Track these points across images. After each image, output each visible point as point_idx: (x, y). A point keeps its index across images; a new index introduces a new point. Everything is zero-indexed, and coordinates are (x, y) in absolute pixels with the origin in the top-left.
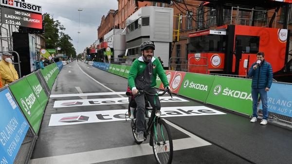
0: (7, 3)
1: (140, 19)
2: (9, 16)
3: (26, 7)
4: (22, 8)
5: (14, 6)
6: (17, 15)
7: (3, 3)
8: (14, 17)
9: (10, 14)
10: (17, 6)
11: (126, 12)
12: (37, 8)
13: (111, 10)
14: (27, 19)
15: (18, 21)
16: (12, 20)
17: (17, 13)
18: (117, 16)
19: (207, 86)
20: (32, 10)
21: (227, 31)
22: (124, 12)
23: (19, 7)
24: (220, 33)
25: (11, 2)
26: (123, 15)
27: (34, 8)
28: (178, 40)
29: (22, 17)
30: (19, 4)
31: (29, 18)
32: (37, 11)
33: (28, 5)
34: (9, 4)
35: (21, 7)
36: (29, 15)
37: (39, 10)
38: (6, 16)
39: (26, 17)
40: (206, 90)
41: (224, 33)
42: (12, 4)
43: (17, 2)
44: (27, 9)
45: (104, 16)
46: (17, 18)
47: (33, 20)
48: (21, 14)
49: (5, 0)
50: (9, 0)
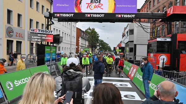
0: (34, 31)
2: (34, 37)
4: (42, 33)
5: (38, 32)
6: (39, 36)
7: (32, 31)
8: (37, 37)
10: (39, 32)
12: (51, 32)
14: (44, 38)
15: (39, 39)
16: (36, 39)
17: (39, 35)
20: (47, 33)
23: (40, 32)
24: (166, 40)
27: (49, 32)
29: (41, 37)
30: (40, 31)
31: (45, 37)
32: (50, 33)
33: (45, 31)
34: (35, 31)
37: (51, 33)
41: (169, 40)
42: (37, 31)
43: (39, 30)
44: (44, 33)
46: (39, 37)
47: (48, 38)
48: (41, 35)
49: (33, 30)
50: (35, 30)
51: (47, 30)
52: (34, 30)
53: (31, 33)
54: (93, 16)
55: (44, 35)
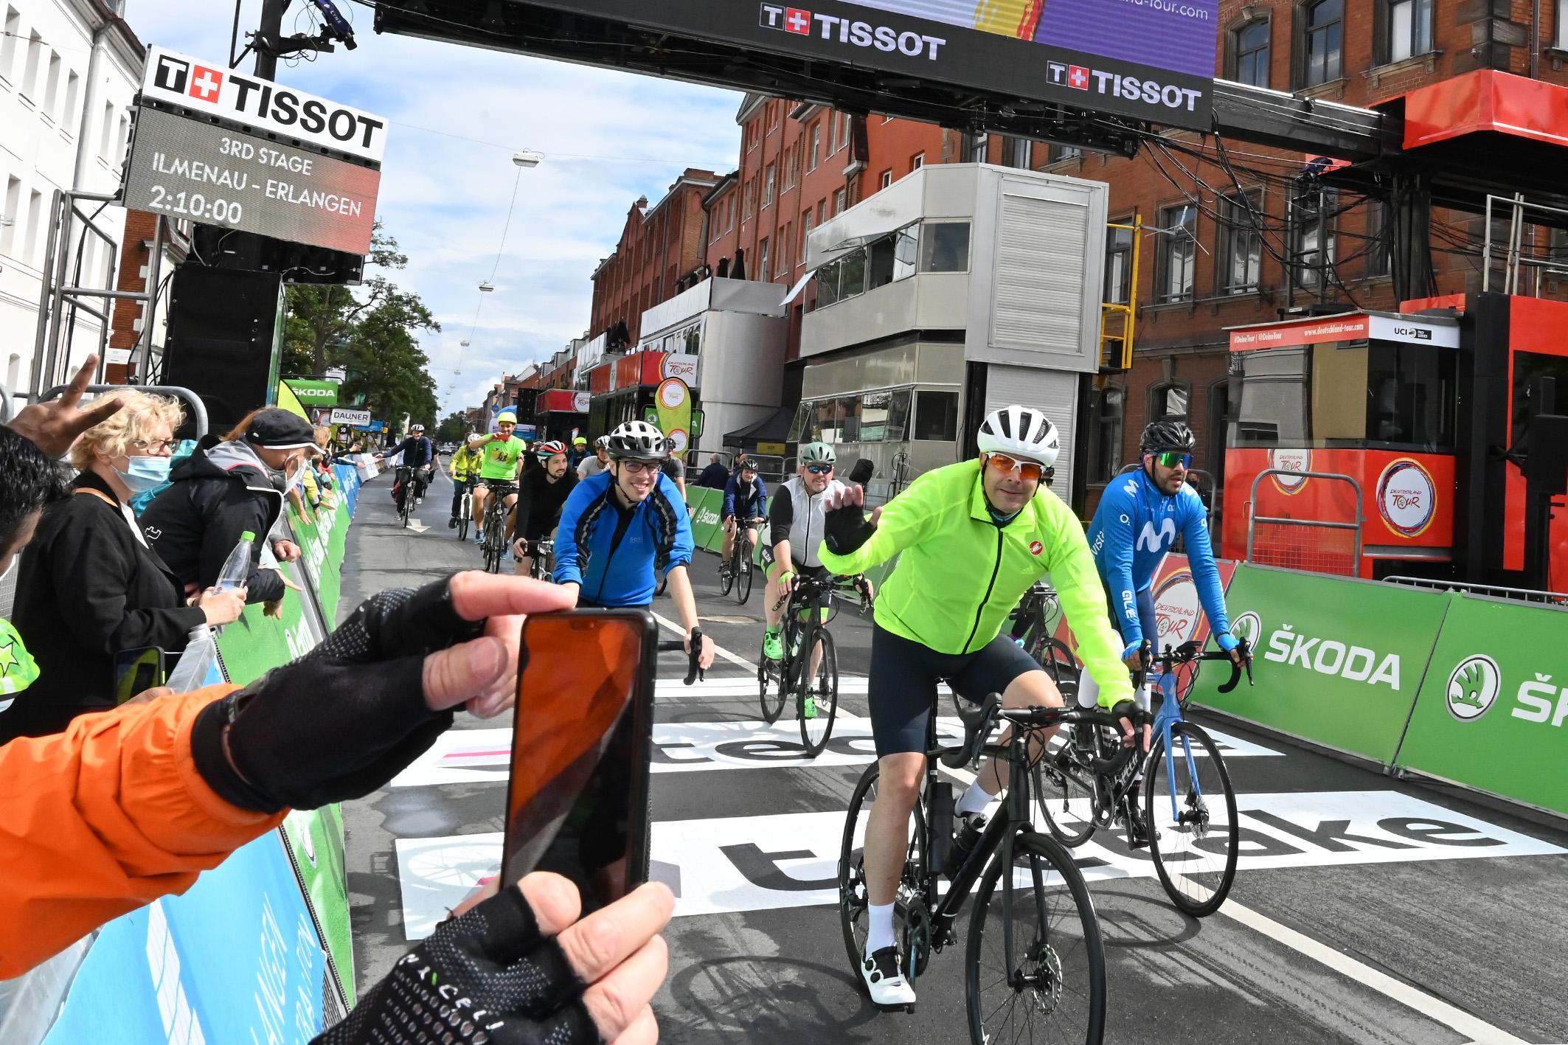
0: (179, 87)
1: (913, 232)
2: (179, 167)
3: (292, 119)
4: (269, 124)
5: (225, 108)
6: (233, 164)
7: (161, 80)
8: (210, 174)
9: (188, 155)
10: (241, 105)
11: (788, 187)
12: (361, 128)
13: (689, 172)
14: (284, 191)
17: (233, 146)
18: (727, 210)
19: (1393, 660)
20: (324, 139)
21: (1465, 324)
22: (778, 185)
23: (250, 116)
24: (1428, 334)
25: (206, 84)
26: (767, 204)
27: (342, 125)
28: (1127, 363)
29: (257, 172)
30: (254, 98)
31: (298, 183)
32: (354, 146)
33: (307, 107)
34: (196, 92)
35: (263, 112)
36: (303, 165)
37: (366, 143)
38: (158, 161)
39: (281, 174)
40: (1394, 681)
41: (1445, 337)
42: (213, 97)
43: (244, 85)
44: (295, 131)
45: (643, 202)
46: (226, 178)
47: (321, 200)
48: (257, 155)
49: (174, 69)
50: (200, 72)
51: (330, 106)
52: (181, 77)
53: (149, 102)
54: (835, 29)
55: (282, 162)
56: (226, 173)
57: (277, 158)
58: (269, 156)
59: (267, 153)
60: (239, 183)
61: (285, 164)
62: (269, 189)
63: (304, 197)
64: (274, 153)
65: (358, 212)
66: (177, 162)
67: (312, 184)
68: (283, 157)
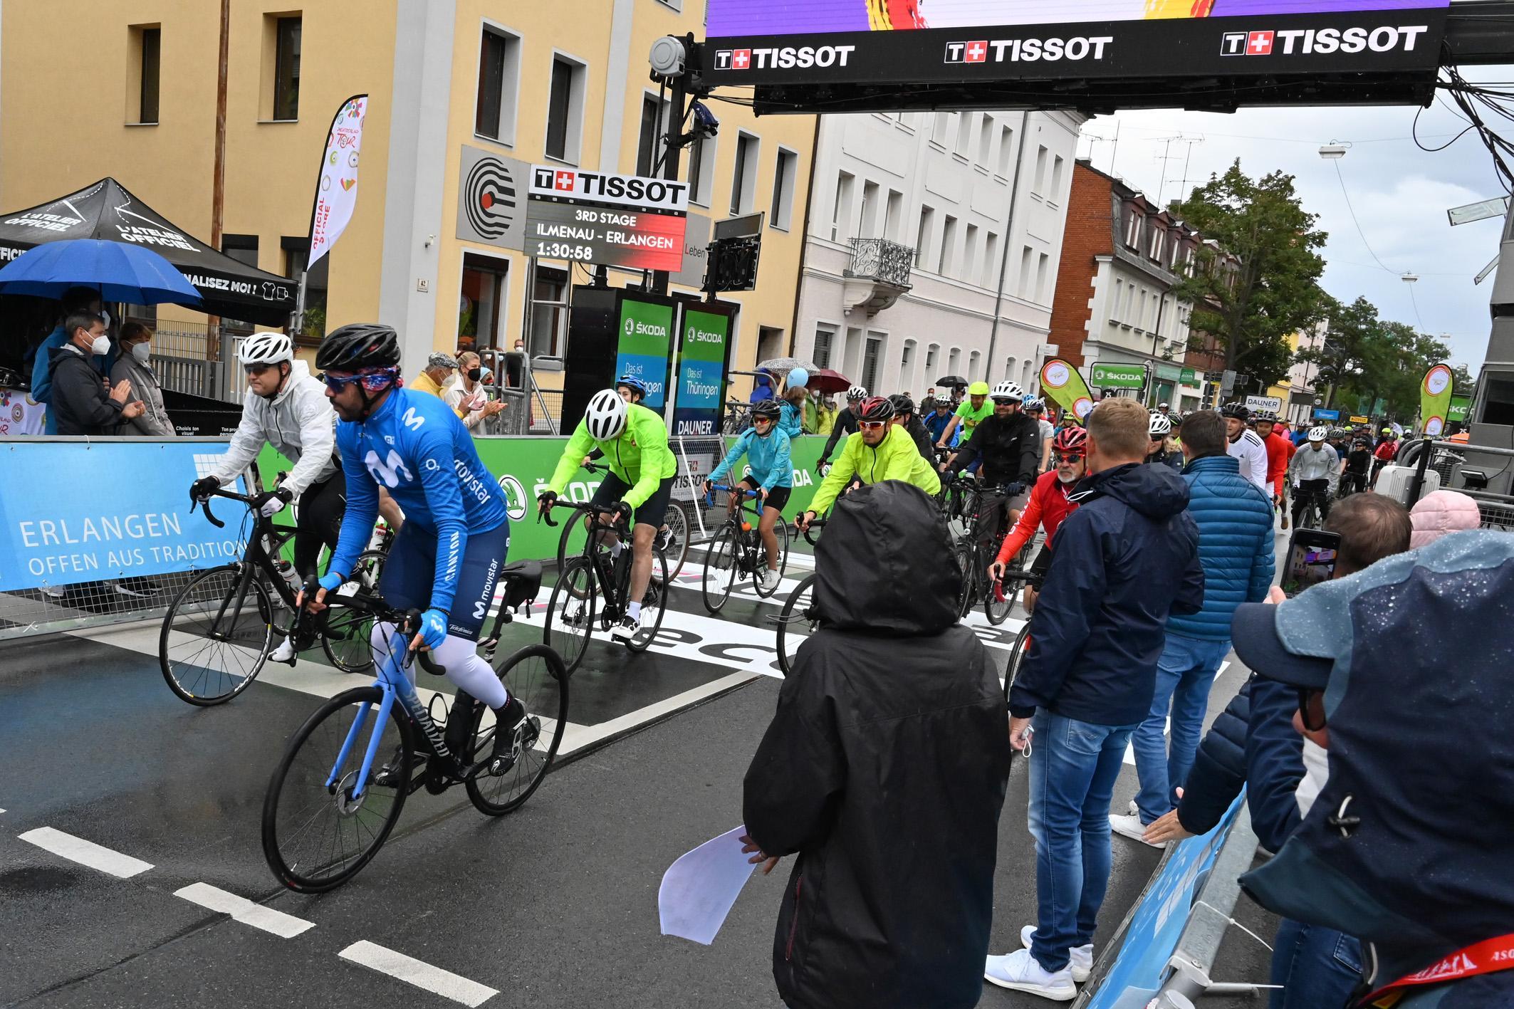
0: (549, 185)
2: (553, 231)
3: (621, 194)
4: (606, 198)
5: (578, 193)
6: (584, 225)
7: (538, 184)
8: (571, 232)
9: (557, 222)
10: (587, 190)
12: (669, 191)
14: (618, 238)
15: (585, 244)
16: (561, 241)
17: (584, 215)
20: (644, 202)
23: (594, 195)
25: (565, 181)
27: (656, 192)
29: (600, 228)
30: (595, 184)
31: (628, 231)
32: (667, 204)
33: (630, 185)
34: (559, 186)
35: (601, 192)
36: (631, 221)
37: (674, 200)
38: (540, 229)
39: (616, 228)
42: (570, 188)
43: (588, 178)
44: (624, 200)
46: (581, 234)
47: (643, 240)
48: (599, 218)
49: (545, 175)
50: (560, 175)
51: (647, 181)
52: (550, 179)
53: (532, 197)
55: (616, 220)
56: (581, 231)
57: (612, 218)
58: (607, 217)
59: (605, 217)
60: (589, 236)
61: (618, 222)
62: (608, 237)
63: (632, 239)
64: (610, 215)
65: (671, 245)
66: (551, 228)
67: (637, 232)
68: (616, 217)
